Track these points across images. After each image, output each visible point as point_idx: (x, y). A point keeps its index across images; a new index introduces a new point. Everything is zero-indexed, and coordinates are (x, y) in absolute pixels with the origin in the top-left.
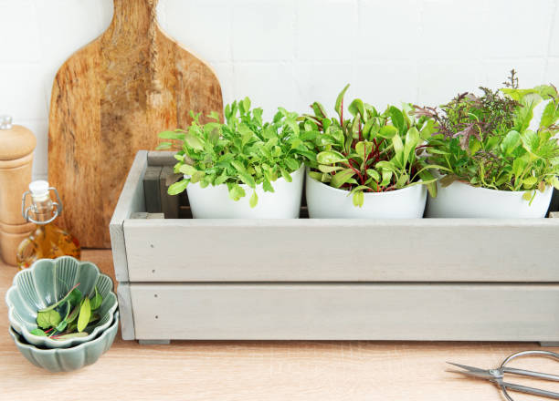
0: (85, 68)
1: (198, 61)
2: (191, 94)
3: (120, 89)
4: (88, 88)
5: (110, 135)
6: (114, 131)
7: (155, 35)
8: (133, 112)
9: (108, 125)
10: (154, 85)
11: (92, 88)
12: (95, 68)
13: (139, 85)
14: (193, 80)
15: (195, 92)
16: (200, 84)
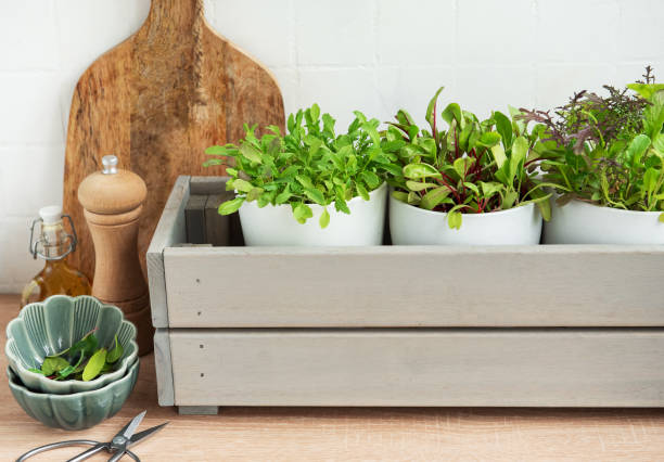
0: (113, 75)
1: (253, 64)
2: (245, 106)
3: (156, 100)
4: (116, 99)
5: (142, 160)
6: (146, 154)
7: (201, 32)
8: (171, 130)
9: (139, 148)
10: (198, 94)
11: (122, 98)
12: (125, 74)
13: (180, 96)
14: (248, 87)
15: (249, 103)
16: (256, 93)
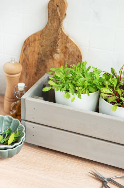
1: (75, 44)
3: (45, 50)
5: (40, 66)
7: (60, 32)
8: (49, 59)
9: (39, 63)
12: (38, 41)
13: (52, 50)
14: (72, 51)
15: (72, 56)
16: (74, 53)
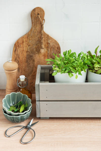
0: (23, 42)
2: (52, 49)
3: (32, 48)
4: (23, 48)
6: (30, 60)
8: (35, 54)
9: (28, 58)
10: (42, 47)
11: (25, 47)
12: (26, 42)
13: (37, 47)
14: (53, 45)
15: (53, 49)
16: (54, 46)
